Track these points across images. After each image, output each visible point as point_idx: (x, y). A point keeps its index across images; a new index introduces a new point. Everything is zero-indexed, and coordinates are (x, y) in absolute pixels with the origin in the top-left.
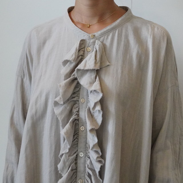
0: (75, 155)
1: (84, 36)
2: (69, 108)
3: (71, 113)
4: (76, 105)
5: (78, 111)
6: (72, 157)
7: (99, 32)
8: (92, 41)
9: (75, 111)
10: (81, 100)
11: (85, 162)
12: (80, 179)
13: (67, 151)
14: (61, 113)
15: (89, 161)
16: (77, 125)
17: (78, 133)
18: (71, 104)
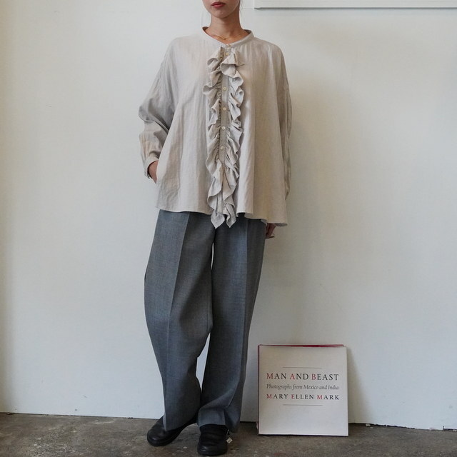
0: (219, 127)
2: (215, 92)
3: (215, 97)
4: (220, 92)
5: (221, 96)
6: (217, 129)
7: (233, 44)
8: (228, 48)
9: (219, 96)
10: (224, 88)
11: (226, 134)
12: (222, 146)
13: (215, 123)
14: (210, 95)
15: (229, 133)
16: (220, 106)
17: (220, 113)
18: (216, 90)
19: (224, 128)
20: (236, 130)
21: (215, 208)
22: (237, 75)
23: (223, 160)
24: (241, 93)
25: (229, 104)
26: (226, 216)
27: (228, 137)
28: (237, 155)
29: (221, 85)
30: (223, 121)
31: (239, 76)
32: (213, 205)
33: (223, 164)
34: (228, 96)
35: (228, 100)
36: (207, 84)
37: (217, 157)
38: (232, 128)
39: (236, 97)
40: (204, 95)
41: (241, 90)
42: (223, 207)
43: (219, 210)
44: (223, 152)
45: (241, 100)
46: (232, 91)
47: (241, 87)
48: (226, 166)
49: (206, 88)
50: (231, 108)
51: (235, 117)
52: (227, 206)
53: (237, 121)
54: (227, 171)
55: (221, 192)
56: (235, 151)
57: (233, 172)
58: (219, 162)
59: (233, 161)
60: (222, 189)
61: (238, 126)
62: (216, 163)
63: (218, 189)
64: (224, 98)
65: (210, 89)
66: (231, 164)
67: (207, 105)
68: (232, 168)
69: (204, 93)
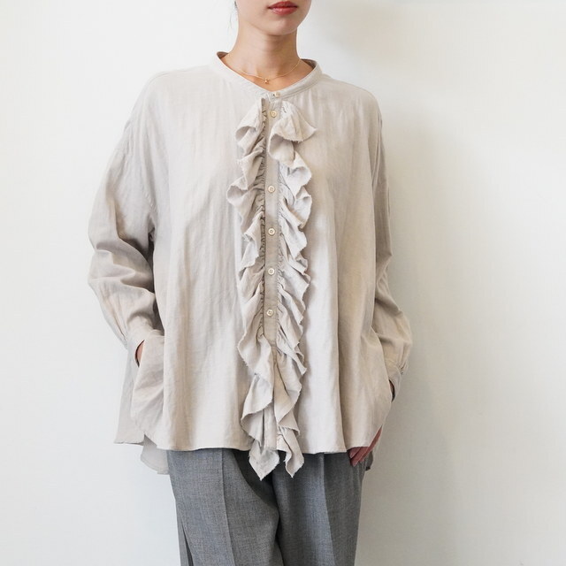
0: (262, 271)
1: (267, 95)
2: (252, 198)
3: (253, 208)
4: (261, 197)
5: (264, 206)
6: (259, 274)
8: (276, 101)
9: (259, 204)
10: (269, 188)
11: (277, 282)
12: (270, 308)
13: (253, 263)
14: (243, 205)
15: (283, 281)
16: (263, 226)
17: (263, 240)
18: (255, 193)
19: (272, 271)
20: (297, 276)
21: (258, 437)
22: (298, 163)
23: (272, 338)
24: (305, 198)
25: (282, 222)
26: (282, 454)
27: (282, 291)
28: (302, 328)
29: (264, 181)
30: (271, 257)
31: (304, 165)
32: (255, 431)
33: (274, 346)
34: (278, 203)
35: (278, 212)
36: (236, 183)
37: (261, 332)
38: (291, 273)
39: (296, 208)
40: (230, 206)
41: (305, 194)
42: (276, 435)
43: (268, 442)
44: (272, 320)
45: (306, 213)
46: (285, 194)
47: (306, 187)
48: (278, 351)
49: (235, 191)
50: (286, 229)
51: (295, 251)
52: (285, 433)
53: (301, 258)
54: (281, 361)
55: (272, 405)
56: (298, 321)
57: (294, 363)
58: (264, 341)
59: (292, 340)
60: (273, 400)
61: (302, 270)
62: (258, 343)
63: (264, 399)
64: (271, 209)
65: (242, 192)
66: (289, 346)
67: (237, 224)
68: (292, 355)
69: (230, 201)
